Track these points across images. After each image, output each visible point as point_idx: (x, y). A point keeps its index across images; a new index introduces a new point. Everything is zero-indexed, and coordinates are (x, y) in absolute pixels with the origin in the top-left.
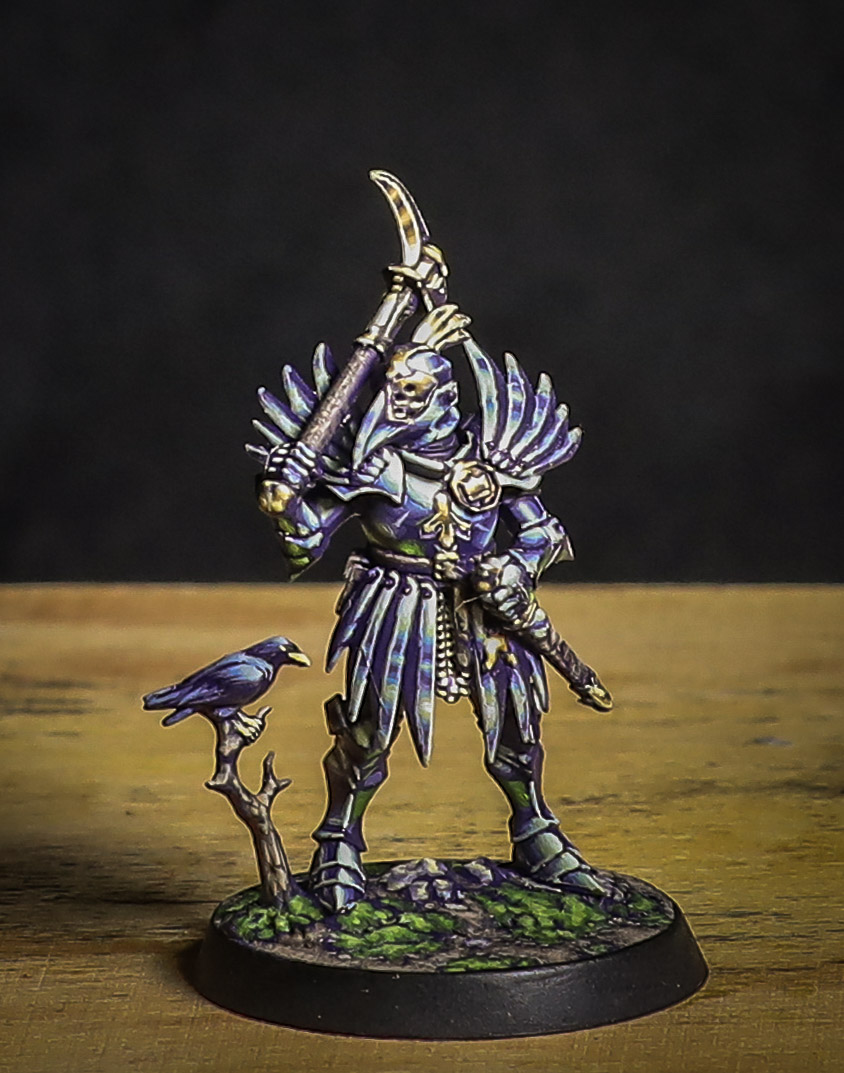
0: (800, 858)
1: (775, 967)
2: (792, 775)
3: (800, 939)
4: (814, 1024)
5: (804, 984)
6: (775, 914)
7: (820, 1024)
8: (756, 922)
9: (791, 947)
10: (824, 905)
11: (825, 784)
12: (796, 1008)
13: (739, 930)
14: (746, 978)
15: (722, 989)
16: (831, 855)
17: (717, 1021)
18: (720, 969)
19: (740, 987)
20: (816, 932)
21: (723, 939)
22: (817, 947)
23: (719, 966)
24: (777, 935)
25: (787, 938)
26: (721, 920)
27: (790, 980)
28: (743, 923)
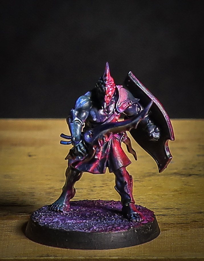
0: (181, 193)
1: (178, 223)
2: (175, 171)
3: (184, 215)
4: (190, 238)
5: (187, 227)
6: (176, 209)
7: (192, 238)
8: (172, 211)
9: (182, 217)
10: (189, 206)
11: (184, 173)
12: (185, 234)
13: (168, 213)
14: (171, 226)
15: (166, 229)
16: (189, 193)
17: (165, 237)
18: (164, 223)
19: (170, 228)
20: (188, 213)
21: (164, 215)
22: (189, 217)
23: (164, 222)
24: (178, 214)
25: (180, 215)
26: (163, 210)
27: (182, 226)
28: (169, 211)
